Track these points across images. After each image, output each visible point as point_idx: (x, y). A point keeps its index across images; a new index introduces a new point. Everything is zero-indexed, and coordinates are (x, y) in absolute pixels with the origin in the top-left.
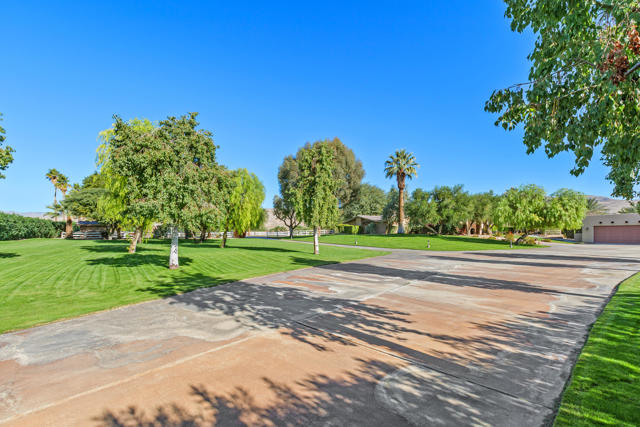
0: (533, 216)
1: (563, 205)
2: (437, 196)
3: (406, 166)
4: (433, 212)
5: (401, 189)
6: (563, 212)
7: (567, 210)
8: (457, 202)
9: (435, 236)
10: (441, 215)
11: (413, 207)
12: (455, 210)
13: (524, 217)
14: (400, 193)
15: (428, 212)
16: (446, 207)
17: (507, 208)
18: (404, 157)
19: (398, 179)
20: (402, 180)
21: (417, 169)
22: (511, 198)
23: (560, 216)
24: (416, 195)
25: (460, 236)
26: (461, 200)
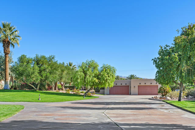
0: (95, 79)
1: (108, 74)
2: (38, 62)
3: (12, 37)
4: (36, 73)
5: (6, 54)
6: (108, 77)
7: (109, 77)
8: (51, 68)
9: (35, 91)
10: (42, 76)
11: (21, 69)
12: (50, 73)
13: (90, 79)
14: (6, 57)
15: (33, 73)
16: (44, 70)
17: (82, 73)
18: (10, 29)
19: (4, 46)
20: (8, 47)
21: (19, 40)
22: (84, 68)
23: (107, 80)
24: (22, 59)
25: (48, 91)
26: (54, 67)
